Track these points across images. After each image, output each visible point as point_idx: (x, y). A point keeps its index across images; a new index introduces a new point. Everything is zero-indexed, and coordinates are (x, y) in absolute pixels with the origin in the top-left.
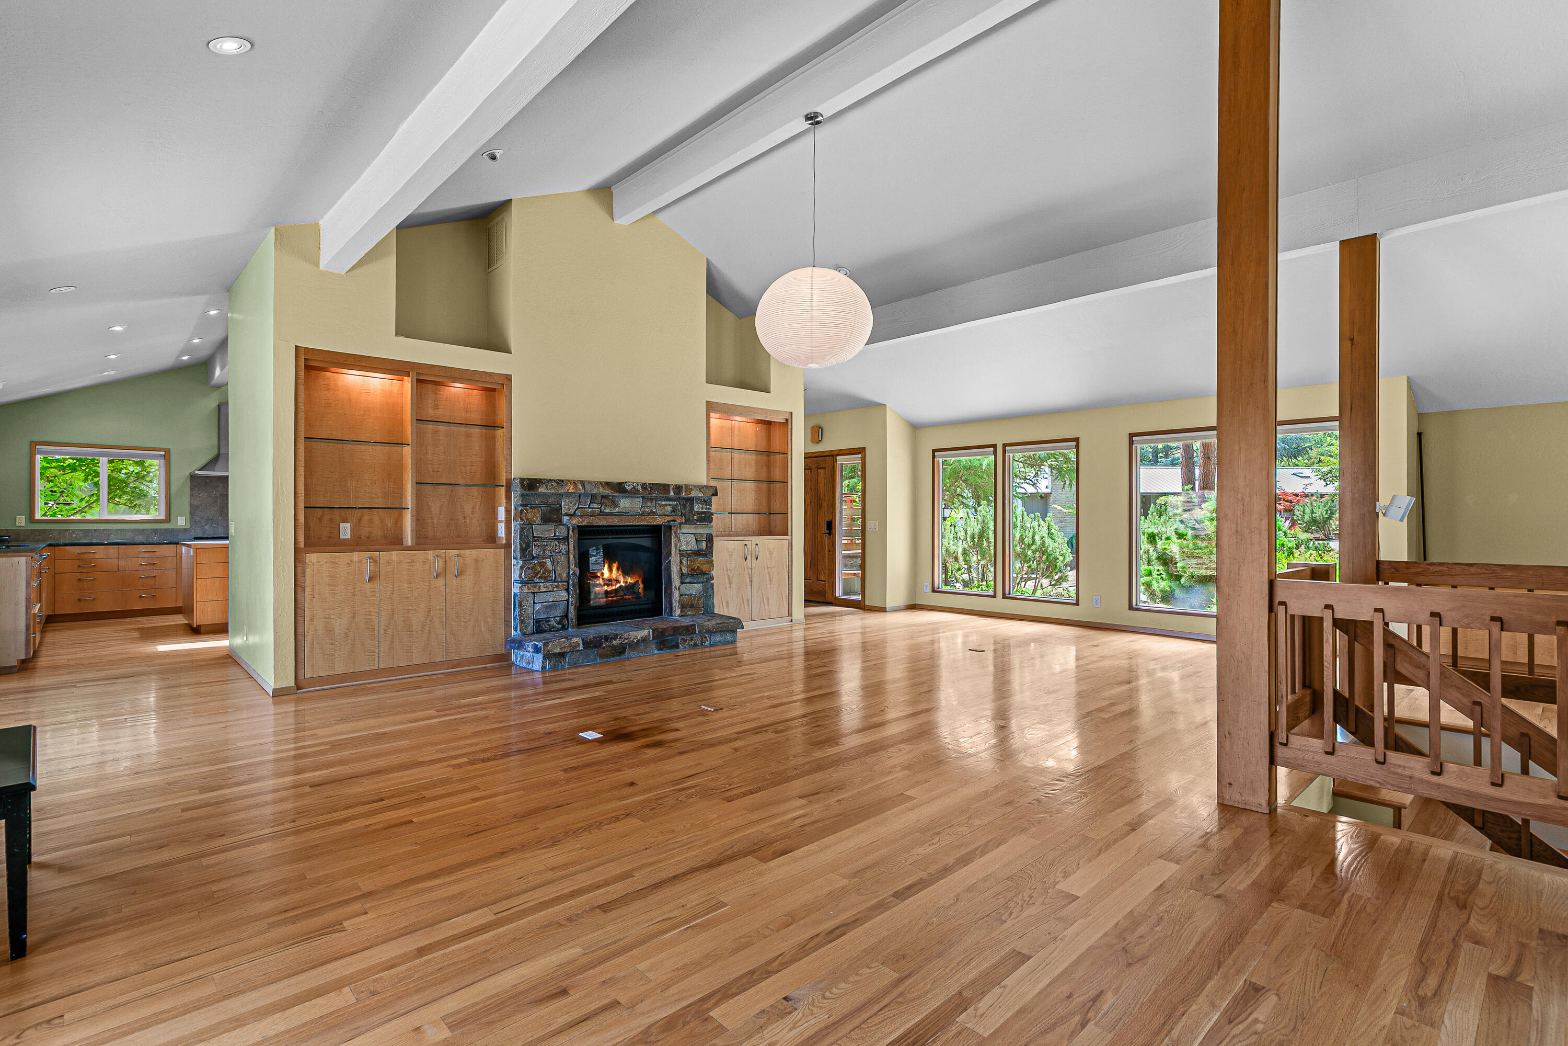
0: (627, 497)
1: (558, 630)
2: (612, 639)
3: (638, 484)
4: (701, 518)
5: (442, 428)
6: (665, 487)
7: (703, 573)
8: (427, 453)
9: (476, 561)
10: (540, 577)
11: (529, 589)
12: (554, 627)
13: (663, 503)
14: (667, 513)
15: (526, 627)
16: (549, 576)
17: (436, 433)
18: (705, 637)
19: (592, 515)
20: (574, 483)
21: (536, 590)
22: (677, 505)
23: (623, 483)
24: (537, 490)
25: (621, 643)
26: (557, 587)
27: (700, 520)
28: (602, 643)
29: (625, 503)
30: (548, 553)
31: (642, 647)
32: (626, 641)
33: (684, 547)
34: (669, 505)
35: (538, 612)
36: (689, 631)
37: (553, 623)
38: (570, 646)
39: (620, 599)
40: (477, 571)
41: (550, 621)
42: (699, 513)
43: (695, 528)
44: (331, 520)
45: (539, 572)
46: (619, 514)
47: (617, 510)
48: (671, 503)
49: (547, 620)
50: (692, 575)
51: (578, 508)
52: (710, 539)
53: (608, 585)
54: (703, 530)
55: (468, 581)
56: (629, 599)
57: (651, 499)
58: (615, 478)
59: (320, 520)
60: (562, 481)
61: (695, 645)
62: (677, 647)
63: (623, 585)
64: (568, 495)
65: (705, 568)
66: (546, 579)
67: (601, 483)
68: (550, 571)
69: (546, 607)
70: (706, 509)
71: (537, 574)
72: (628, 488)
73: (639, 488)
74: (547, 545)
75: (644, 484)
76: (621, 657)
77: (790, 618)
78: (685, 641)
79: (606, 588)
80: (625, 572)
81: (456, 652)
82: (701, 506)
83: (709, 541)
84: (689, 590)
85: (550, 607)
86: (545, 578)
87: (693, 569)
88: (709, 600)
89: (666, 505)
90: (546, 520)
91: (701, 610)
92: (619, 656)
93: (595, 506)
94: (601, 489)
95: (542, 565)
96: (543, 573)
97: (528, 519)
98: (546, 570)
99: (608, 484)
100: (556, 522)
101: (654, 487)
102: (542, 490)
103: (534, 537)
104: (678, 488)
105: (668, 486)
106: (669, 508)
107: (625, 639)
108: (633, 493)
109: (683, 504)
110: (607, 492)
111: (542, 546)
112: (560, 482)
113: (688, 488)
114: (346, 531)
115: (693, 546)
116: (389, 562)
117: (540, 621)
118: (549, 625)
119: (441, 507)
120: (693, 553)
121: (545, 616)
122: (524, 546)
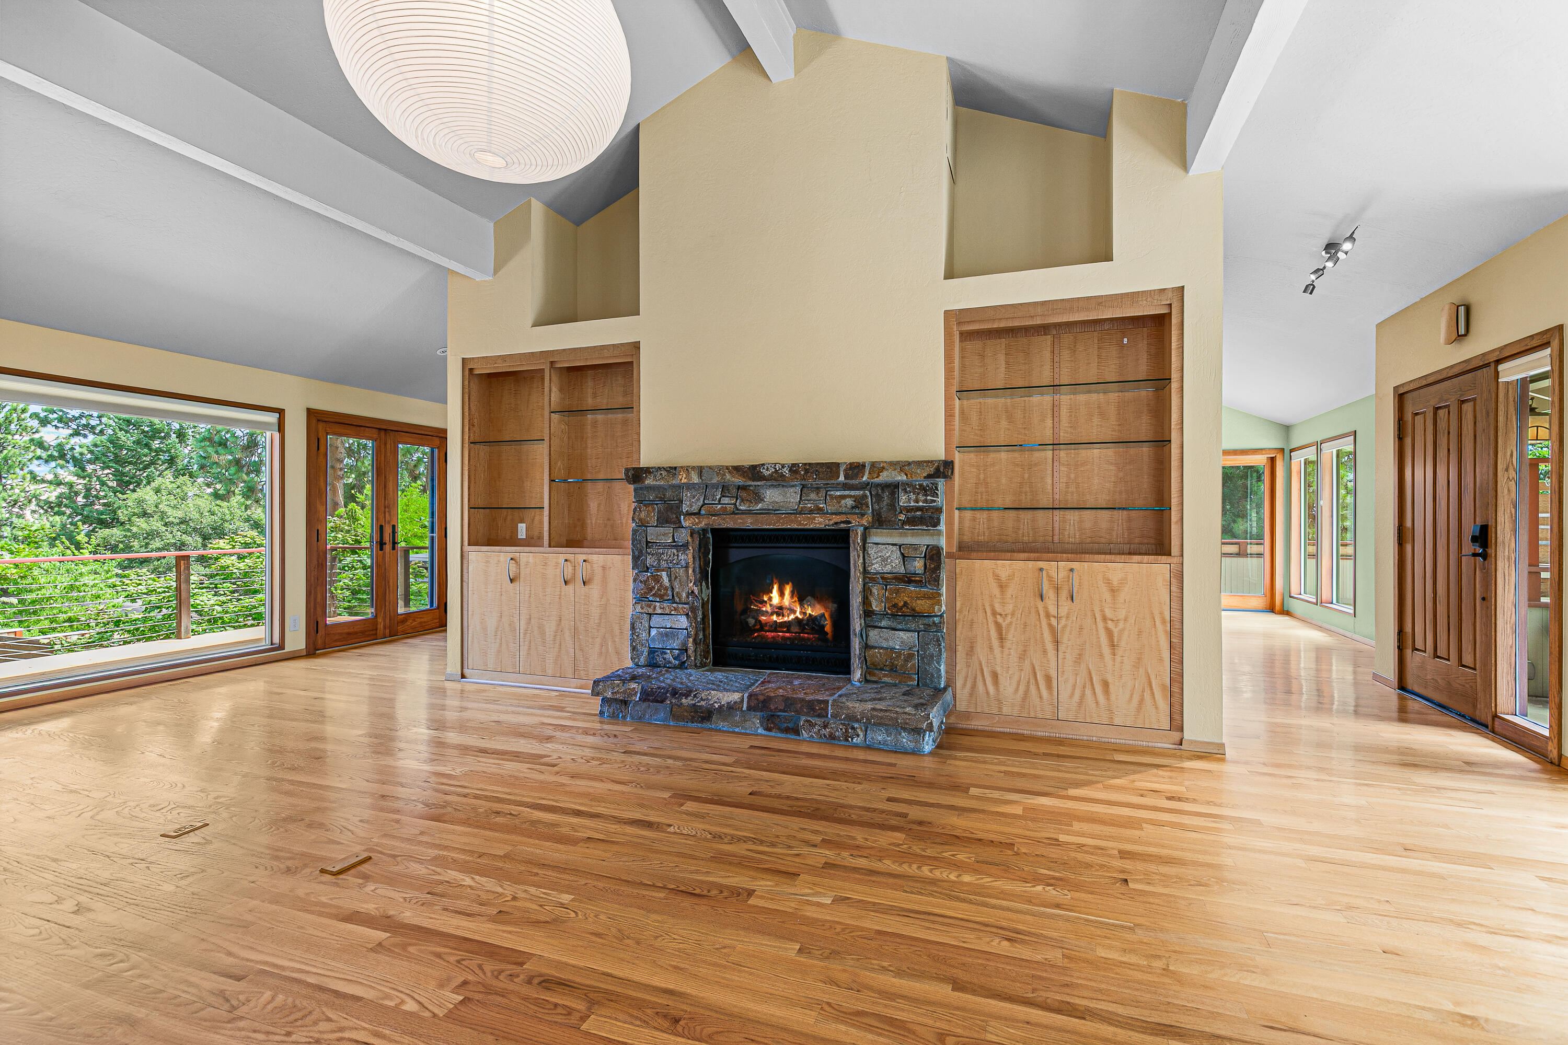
0: (775, 486)
1: (675, 667)
2: (682, 695)
3: (783, 466)
4: (914, 518)
5: (600, 417)
6: (832, 468)
7: (916, 615)
8: (586, 447)
9: (604, 568)
10: (654, 595)
11: (642, 608)
12: (670, 662)
13: (838, 493)
14: (844, 510)
15: (638, 656)
16: (666, 594)
17: (595, 423)
18: (853, 728)
19: (724, 512)
20: (687, 469)
21: (651, 611)
22: (865, 496)
23: (756, 466)
24: (643, 482)
25: (694, 705)
26: (675, 609)
27: (911, 521)
28: (666, 698)
29: (772, 496)
30: (664, 564)
31: (737, 718)
32: (703, 703)
33: (876, 567)
34: (850, 496)
35: (653, 639)
36: (814, 710)
37: (669, 656)
38: (625, 692)
39: (795, 638)
40: (605, 579)
41: (666, 653)
42: (909, 510)
43: (901, 535)
44: (512, 520)
45: (654, 588)
46: (766, 512)
47: (760, 506)
48: (853, 493)
49: (663, 651)
50: (894, 616)
51: (704, 504)
52: (934, 556)
53: (778, 615)
54: (921, 540)
55: (595, 590)
56: (809, 639)
57: (818, 488)
58: (747, 460)
59: (505, 519)
60: (675, 468)
61: (832, 737)
62: (796, 732)
63: (800, 617)
64: (690, 486)
65: (921, 605)
66: (662, 599)
67: (727, 468)
68: (666, 589)
69: (661, 634)
70: (926, 501)
71: (651, 590)
72: (766, 473)
73: (786, 471)
74: (663, 554)
75: (794, 465)
76: (704, 725)
77: (1176, 735)
78: (812, 725)
79: (775, 618)
80: (801, 596)
81: (584, 670)
82: (913, 497)
83: (931, 558)
84: (886, 640)
85: (667, 635)
86: (661, 596)
87: (895, 606)
88: (929, 664)
89: (844, 497)
90: (663, 521)
91: (912, 680)
92: (702, 722)
93: (726, 500)
94: (728, 476)
95: (657, 579)
96: (658, 589)
97: (640, 520)
98: (661, 586)
99: (737, 469)
100: (674, 523)
101: (812, 469)
102: (649, 481)
103: (647, 542)
104: (856, 469)
105: (837, 465)
106: (850, 502)
107: (702, 699)
108: (778, 478)
109: (877, 494)
110: (738, 480)
111: (657, 554)
112: (672, 470)
113: (877, 467)
114: (522, 531)
115: (894, 564)
116: (527, 563)
117: (655, 652)
118: (665, 659)
119: (599, 505)
120: (896, 578)
121: (660, 646)
122: (636, 553)
